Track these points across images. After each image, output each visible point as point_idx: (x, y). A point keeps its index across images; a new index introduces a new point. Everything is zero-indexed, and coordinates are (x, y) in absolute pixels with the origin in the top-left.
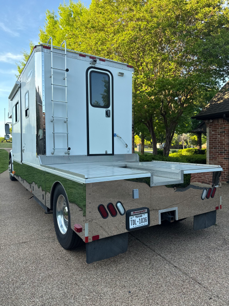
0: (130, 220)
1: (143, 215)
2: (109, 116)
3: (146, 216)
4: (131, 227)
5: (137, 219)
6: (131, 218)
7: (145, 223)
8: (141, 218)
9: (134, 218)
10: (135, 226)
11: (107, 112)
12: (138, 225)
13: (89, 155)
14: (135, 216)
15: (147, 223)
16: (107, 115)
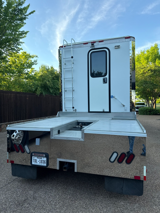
0: (33, 158)
1: (42, 158)
2: (106, 83)
3: (45, 159)
4: (33, 163)
5: (38, 160)
6: (34, 158)
7: (44, 164)
8: (41, 159)
9: (36, 158)
10: (36, 164)
11: (104, 80)
12: (38, 163)
13: (89, 112)
14: (36, 157)
15: (45, 165)
16: (105, 81)
